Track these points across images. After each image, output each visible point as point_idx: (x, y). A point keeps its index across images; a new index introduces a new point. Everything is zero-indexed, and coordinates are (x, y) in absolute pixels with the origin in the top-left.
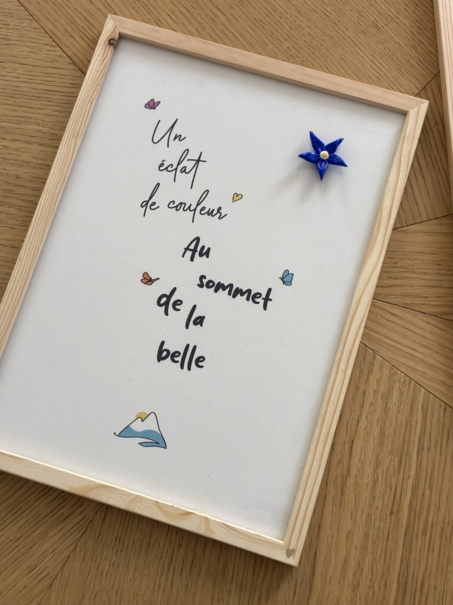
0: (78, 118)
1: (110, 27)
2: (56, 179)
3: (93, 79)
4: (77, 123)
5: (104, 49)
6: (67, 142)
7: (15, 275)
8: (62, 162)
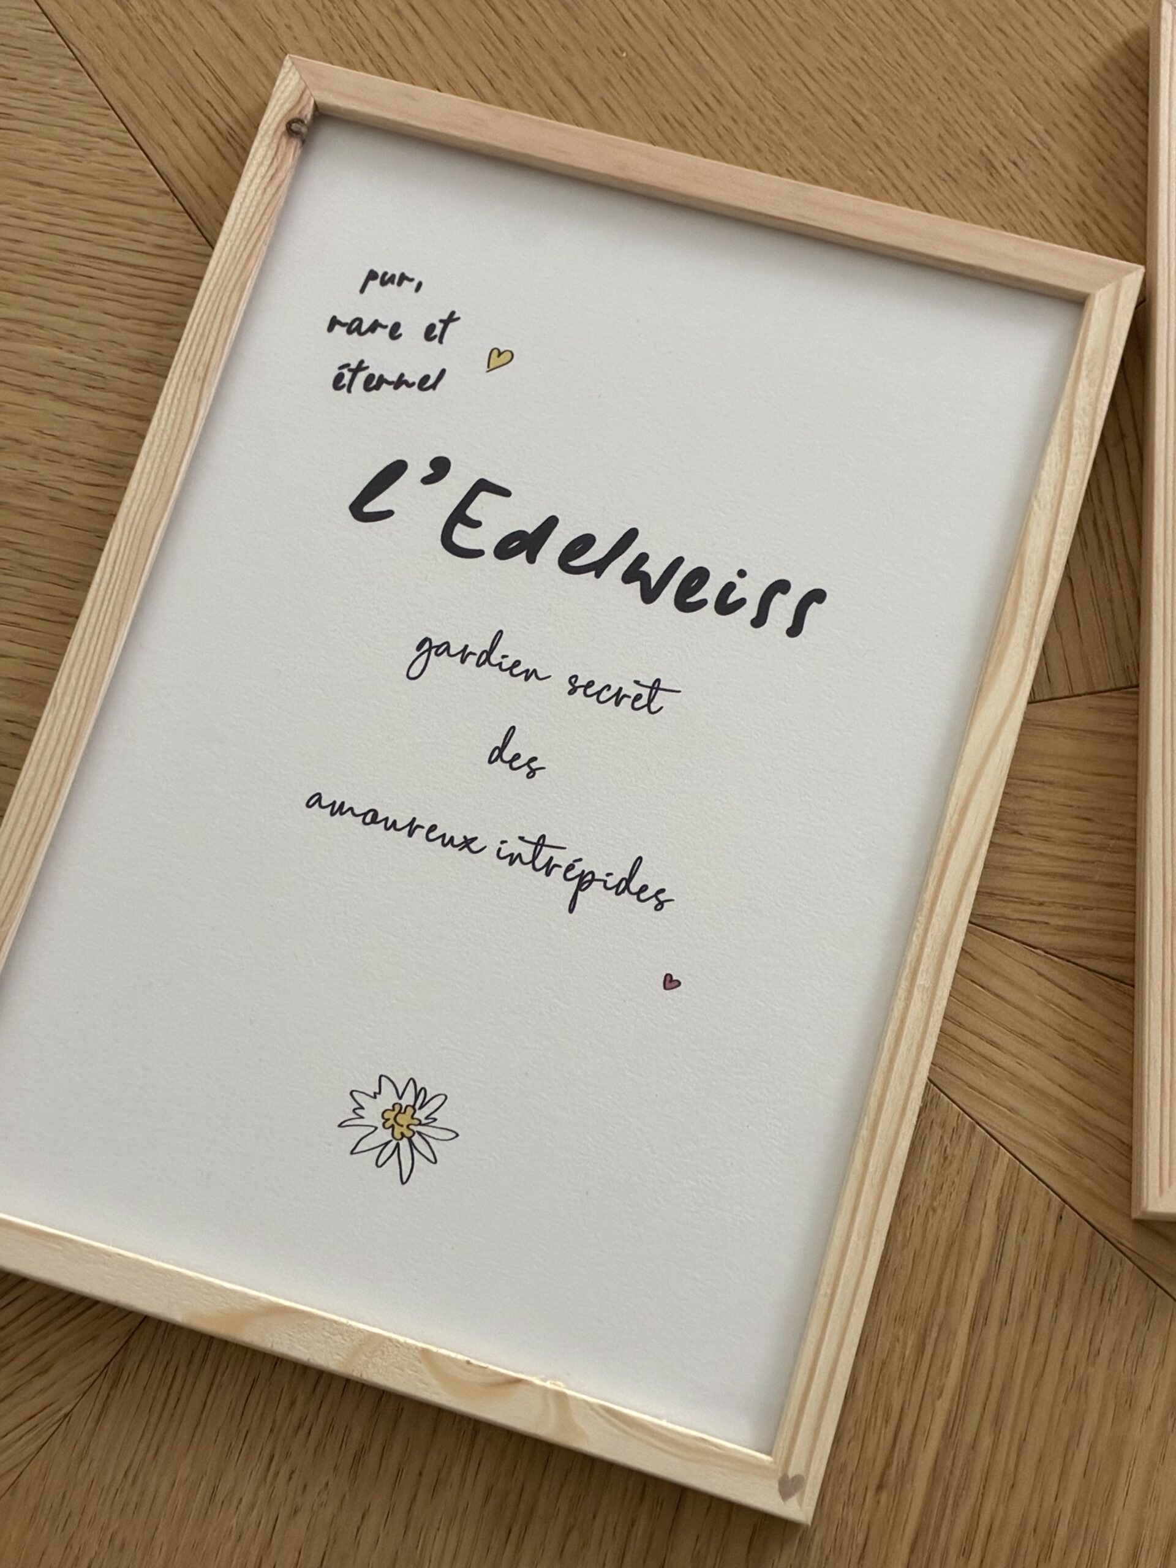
0: (207, 331)
1: (290, 89)
2: (148, 491)
3: (245, 226)
4: (204, 340)
5: (274, 146)
6: (179, 392)
7: (41, 745)
8: (164, 443)
